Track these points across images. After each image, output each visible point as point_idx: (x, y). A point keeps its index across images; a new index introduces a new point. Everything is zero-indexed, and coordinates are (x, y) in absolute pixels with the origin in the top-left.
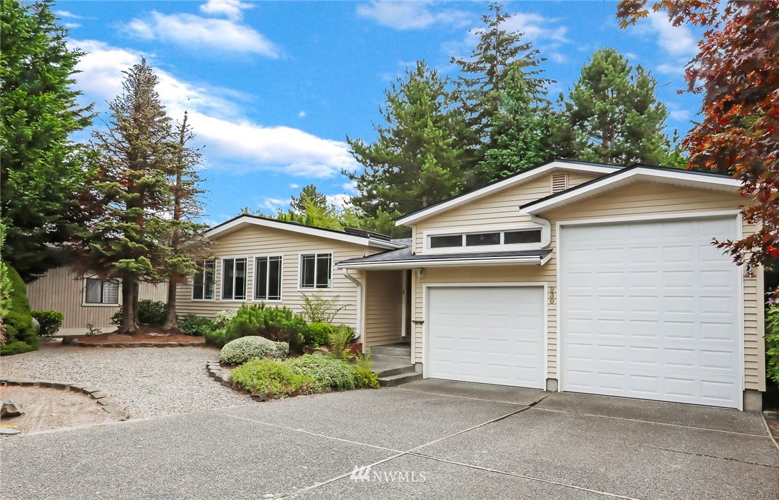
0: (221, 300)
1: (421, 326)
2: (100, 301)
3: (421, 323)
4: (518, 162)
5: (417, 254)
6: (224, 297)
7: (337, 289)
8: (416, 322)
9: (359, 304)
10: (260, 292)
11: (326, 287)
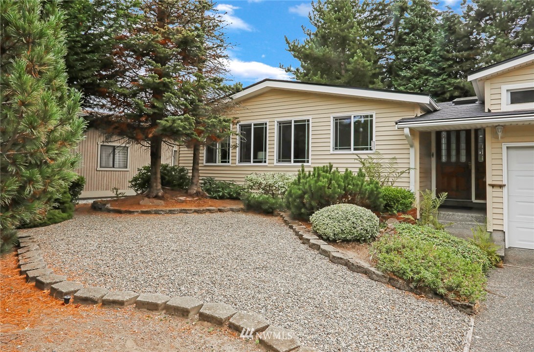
0: (237, 164)
1: (500, 190)
2: (111, 165)
3: (501, 186)
4: (426, 55)
5: (492, 111)
6: (241, 161)
7: (381, 152)
8: (493, 186)
9: (412, 166)
10: (284, 156)
11: (367, 149)
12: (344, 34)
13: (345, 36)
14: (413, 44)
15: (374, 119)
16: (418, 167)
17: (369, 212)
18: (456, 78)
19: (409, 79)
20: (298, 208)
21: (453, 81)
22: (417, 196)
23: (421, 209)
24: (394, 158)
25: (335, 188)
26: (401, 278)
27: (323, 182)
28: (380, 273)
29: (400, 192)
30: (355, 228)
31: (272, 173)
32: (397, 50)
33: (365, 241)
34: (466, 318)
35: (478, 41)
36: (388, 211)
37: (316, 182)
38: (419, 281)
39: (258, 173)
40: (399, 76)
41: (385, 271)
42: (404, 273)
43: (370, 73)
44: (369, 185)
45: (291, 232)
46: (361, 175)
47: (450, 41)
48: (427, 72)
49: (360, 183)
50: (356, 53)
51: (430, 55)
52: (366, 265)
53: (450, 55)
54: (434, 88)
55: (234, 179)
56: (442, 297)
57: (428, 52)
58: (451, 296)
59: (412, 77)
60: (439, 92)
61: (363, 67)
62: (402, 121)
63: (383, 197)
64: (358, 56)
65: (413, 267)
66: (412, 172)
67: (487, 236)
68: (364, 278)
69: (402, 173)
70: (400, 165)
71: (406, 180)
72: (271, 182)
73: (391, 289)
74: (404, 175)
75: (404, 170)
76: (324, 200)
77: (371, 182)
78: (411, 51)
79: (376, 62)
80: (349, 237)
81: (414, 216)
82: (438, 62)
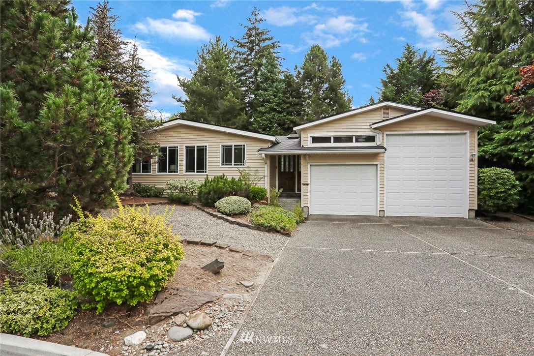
0: (157, 173)
3: (307, 185)
4: (274, 99)
5: (304, 147)
6: (159, 171)
7: (250, 166)
8: (304, 184)
9: (266, 175)
10: (190, 168)
11: (241, 165)
12: (221, 79)
13: (221, 80)
14: (266, 90)
15: (245, 147)
16: (269, 176)
17: (246, 200)
18: (292, 115)
19: (263, 113)
20: (207, 199)
21: (290, 117)
22: (268, 191)
23: (271, 197)
24: (257, 170)
25: (227, 188)
26: (263, 227)
27: (221, 185)
28: (254, 226)
29: (260, 189)
30: (240, 208)
31: (184, 179)
32: (256, 93)
33: (244, 214)
34: (287, 238)
35: (304, 93)
36: (254, 199)
37: (217, 185)
38: (270, 227)
39: (174, 179)
40: (257, 110)
41: (255, 225)
42: (264, 225)
43: (238, 108)
44: (244, 185)
45: (204, 213)
46: (240, 180)
47: (288, 91)
48: (274, 110)
49: (240, 185)
50: (229, 93)
51: (277, 99)
52: (247, 223)
53: (288, 100)
54: (278, 121)
55: (156, 184)
56: (278, 232)
57: (275, 96)
58: (282, 231)
59: (265, 113)
60: (282, 124)
61: (234, 104)
62: (261, 149)
63: (251, 192)
64: (230, 96)
65: (267, 221)
66: (266, 178)
67: (301, 209)
68: (246, 229)
69: (261, 178)
70: (260, 174)
71: (263, 182)
72: (184, 185)
73: (258, 232)
74: (262, 179)
75: (262, 177)
76: (221, 195)
77: (246, 184)
78: (265, 95)
79: (242, 100)
80: (237, 212)
81: (267, 201)
82: (281, 104)
